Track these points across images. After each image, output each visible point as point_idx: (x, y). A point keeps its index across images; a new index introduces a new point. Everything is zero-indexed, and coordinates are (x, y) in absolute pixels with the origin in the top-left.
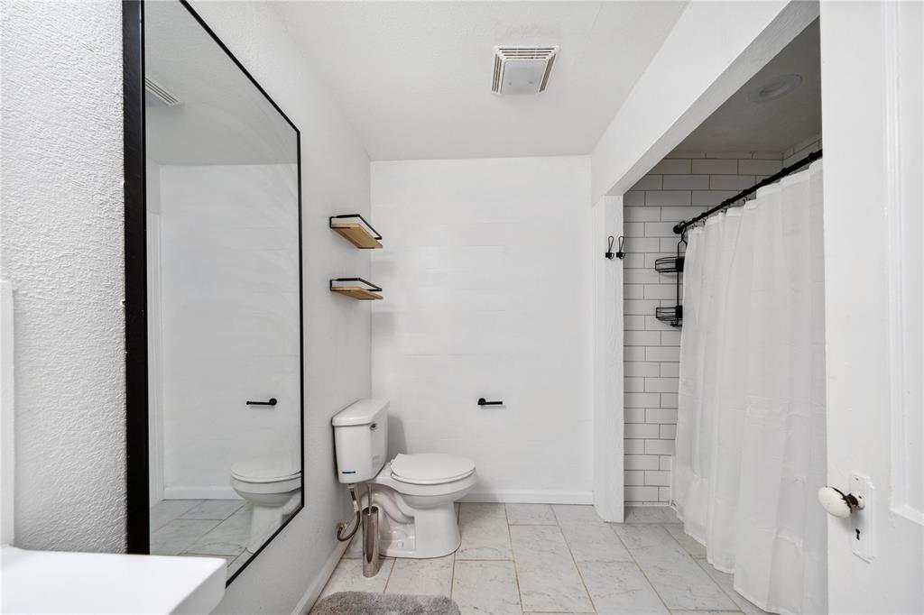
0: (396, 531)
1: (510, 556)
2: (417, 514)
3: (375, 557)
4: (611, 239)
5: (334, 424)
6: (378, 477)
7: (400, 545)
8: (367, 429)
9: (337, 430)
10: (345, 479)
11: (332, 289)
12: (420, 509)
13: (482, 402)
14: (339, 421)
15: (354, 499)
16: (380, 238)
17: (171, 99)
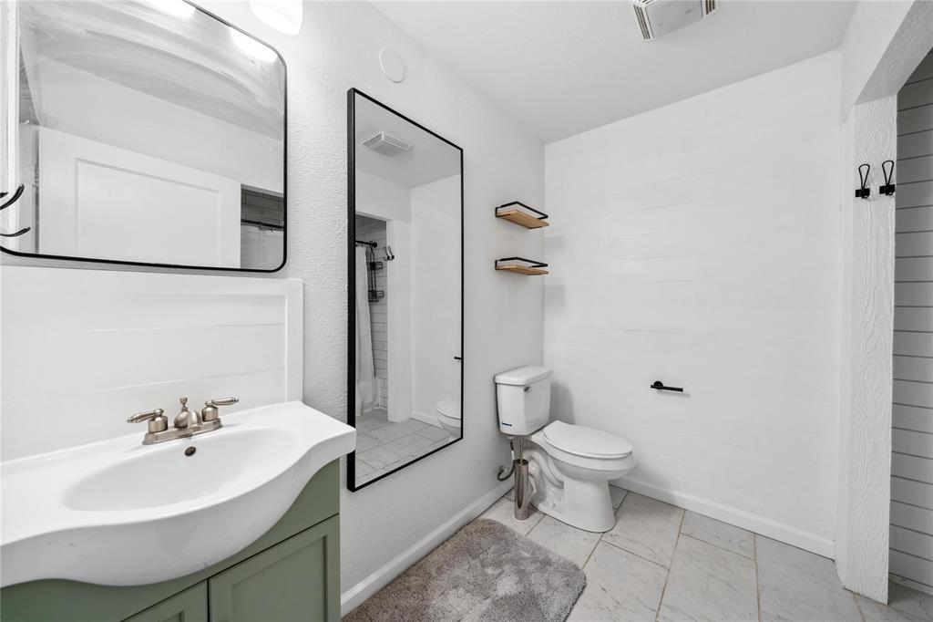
0: (551, 491)
1: (667, 563)
2: (567, 481)
3: (525, 504)
4: (864, 170)
5: (497, 381)
6: (533, 436)
7: (551, 504)
8: (522, 389)
9: (498, 386)
10: (505, 430)
11: (497, 268)
12: (569, 477)
13: (658, 385)
14: (500, 379)
15: (512, 449)
16: (546, 217)
17: (405, 145)
